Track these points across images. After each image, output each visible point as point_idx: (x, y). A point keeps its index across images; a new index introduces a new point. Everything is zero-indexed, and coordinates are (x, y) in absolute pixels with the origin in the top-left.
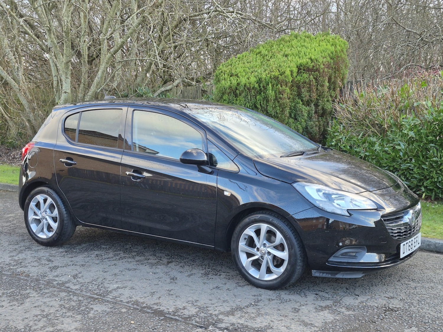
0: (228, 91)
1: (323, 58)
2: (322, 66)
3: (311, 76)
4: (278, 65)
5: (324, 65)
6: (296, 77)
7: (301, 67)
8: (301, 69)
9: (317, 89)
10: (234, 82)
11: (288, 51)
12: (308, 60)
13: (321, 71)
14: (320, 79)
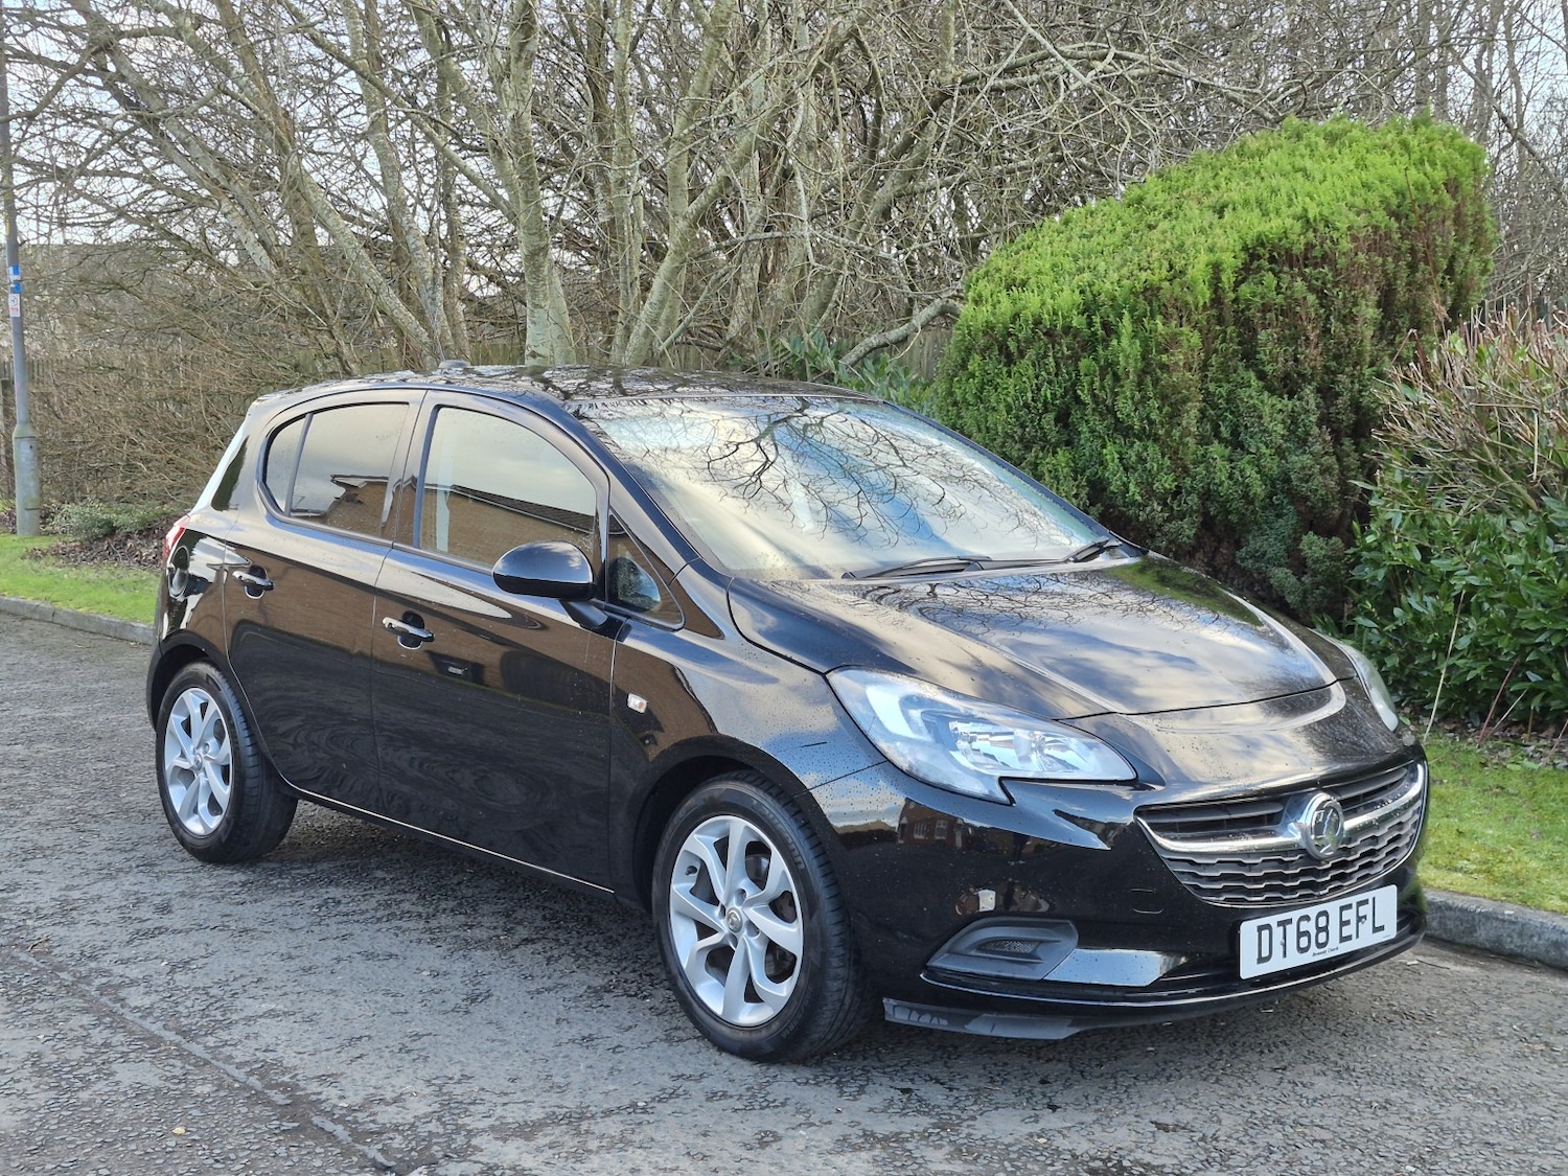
0: (982, 342)
1: (1358, 215)
2: (1346, 245)
3: (1299, 284)
4: (1176, 243)
5: (1355, 239)
6: (1237, 284)
7: (1261, 251)
8: (1259, 257)
9: (1326, 331)
10: (1006, 306)
12: (1289, 222)
13: (1342, 262)
14: (1339, 294)
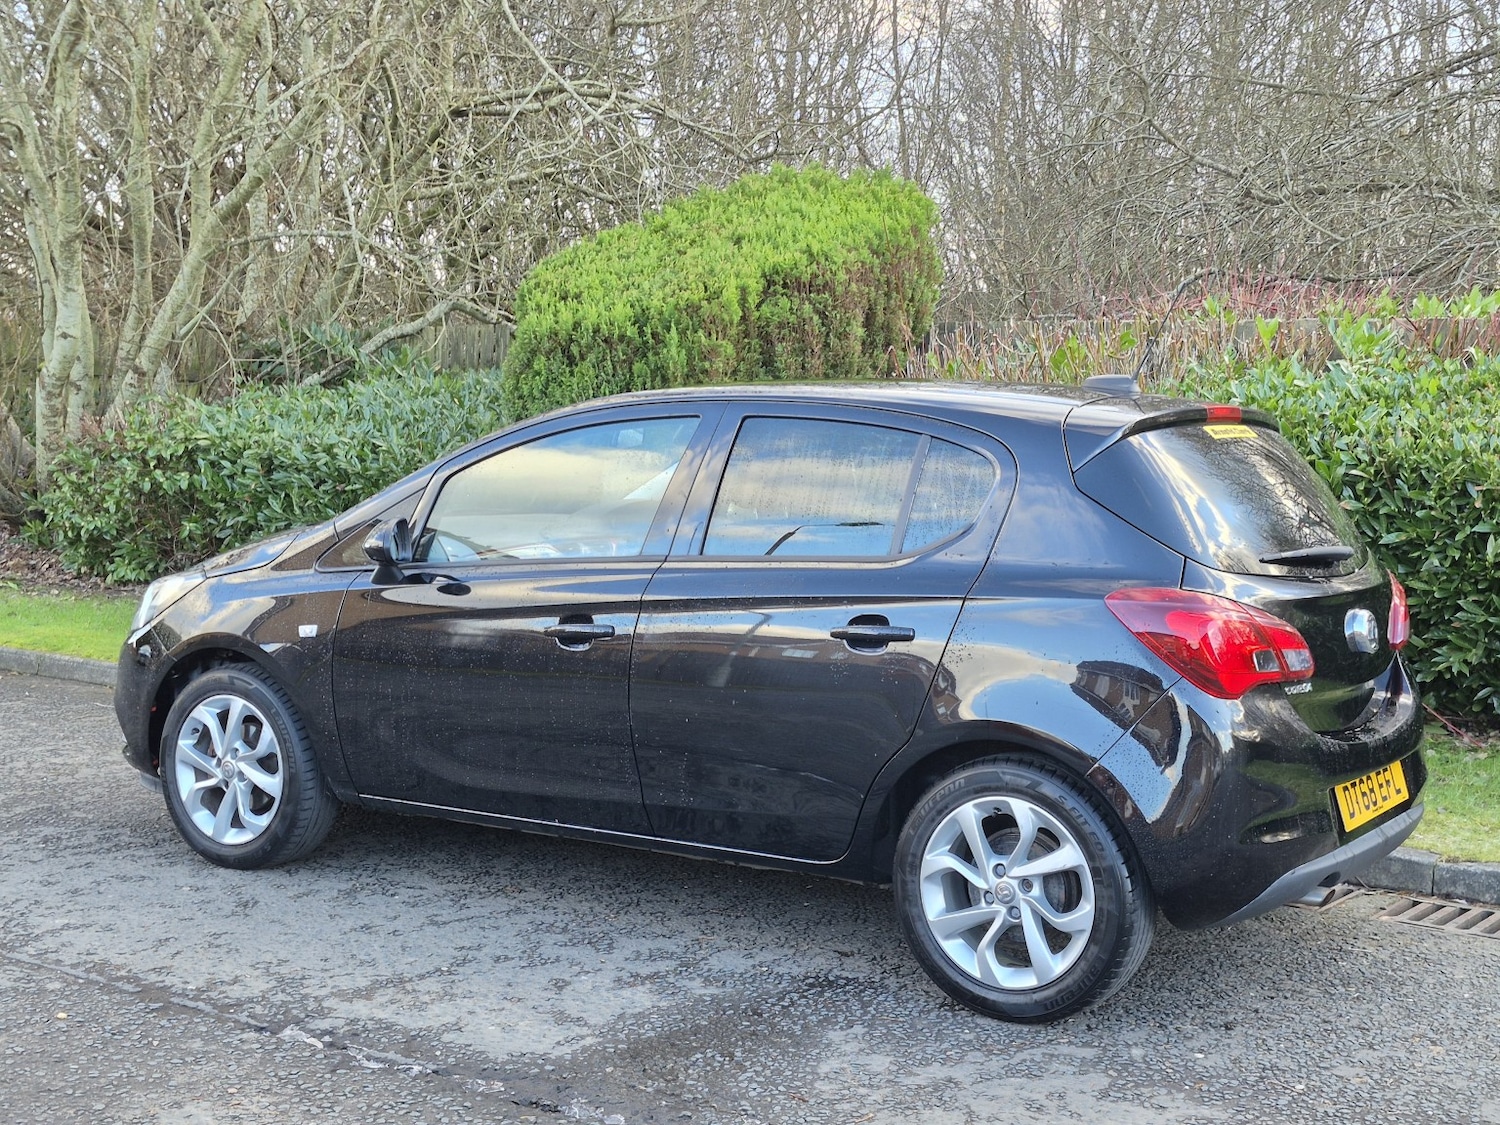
0: (547, 345)
1: (849, 251)
2: (842, 276)
3: (807, 307)
4: (707, 268)
5: (848, 271)
6: (758, 306)
7: (776, 278)
8: (775, 283)
9: (827, 345)
10: (566, 317)
11: (746, 225)
12: (798, 255)
13: (840, 290)
14: (836, 315)
